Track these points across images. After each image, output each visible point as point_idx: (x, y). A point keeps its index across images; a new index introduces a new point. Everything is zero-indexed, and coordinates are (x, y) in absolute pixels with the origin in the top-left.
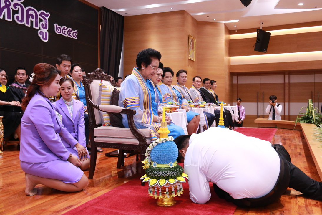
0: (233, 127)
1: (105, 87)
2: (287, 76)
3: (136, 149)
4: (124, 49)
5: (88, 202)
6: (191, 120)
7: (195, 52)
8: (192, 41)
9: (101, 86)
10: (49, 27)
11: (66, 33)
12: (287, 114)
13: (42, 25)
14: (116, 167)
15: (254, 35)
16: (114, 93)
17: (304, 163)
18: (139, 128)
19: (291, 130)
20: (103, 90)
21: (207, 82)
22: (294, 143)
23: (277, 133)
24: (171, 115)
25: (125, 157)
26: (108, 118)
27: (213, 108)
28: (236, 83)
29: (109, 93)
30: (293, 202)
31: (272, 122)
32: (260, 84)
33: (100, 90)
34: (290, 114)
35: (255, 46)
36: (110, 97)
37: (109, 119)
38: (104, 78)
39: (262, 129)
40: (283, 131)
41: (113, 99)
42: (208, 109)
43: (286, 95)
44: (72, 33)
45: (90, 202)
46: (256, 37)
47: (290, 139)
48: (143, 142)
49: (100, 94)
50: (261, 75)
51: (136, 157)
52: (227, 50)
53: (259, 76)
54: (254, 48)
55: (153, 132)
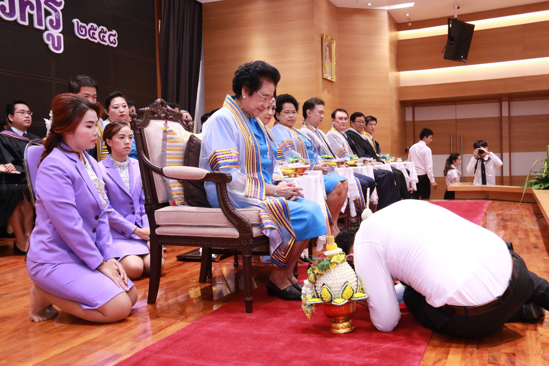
1: (172, 132)
2: (505, 105)
3: (234, 246)
4: (205, 64)
5: (149, 347)
6: (332, 189)
7: (334, 66)
8: (328, 46)
9: (165, 132)
10: (63, 26)
12: (506, 173)
14: (198, 279)
15: (443, 30)
16: (191, 143)
17: (544, 262)
18: (238, 208)
19: (517, 203)
20: (170, 138)
21: (358, 119)
22: (522, 226)
23: (491, 208)
24: (296, 180)
25: (214, 260)
26: (179, 190)
28: (411, 120)
29: (182, 144)
30: (531, 336)
31: (480, 190)
32: (456, 120)
33: (165, 139)
34: (513, 174)
35: (444, 51)
36: (182, 152)
37: (182, 192)
38: (170, 117)
39: (463, 203)
40: (500, 205)
41: (189, 156)
42: (362, 169)
43: (503, 138)
45: (153, 347)
46: (447, 33)
47: (513, 220)
48: (249, 233)
49: (164, 147)
50: (458, 104)
51: (233, 261)
52: (393, 60)
53: (454, 105)
54: (444, 54)
55: (265, 215)
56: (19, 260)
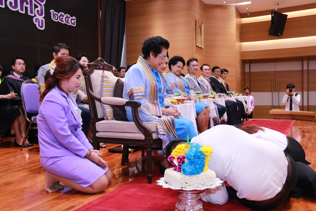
0: (245, 119)
1: (107, 77)
2: (305, 63)
3: (141, 144)
4: (127, 37)
6: (200, 112)
7: (203, 39)
8: (199, 27)
9: (103, 77)
10: (45, 14)
11: (64, 20)
12: (305, 104)
13: (38, 11)
14: (121, 163)
16: (117, 84)
18: (144, 122)
19: (311, 122)
20: (106, 81)
21: (216, 70)
22: (314, 135)
23: (295, 125)
24: (179, 106)
25: (130, 152)
26: (110, 111)
27: (224, 99)
28: (249, 71)
29: (112, 84)
31: (289, 113)
32: (275, 71)
33: (102, 81)
34: (310, 104)
35: (269, 30)
36: (112, 89)
37: (112, 112)
38: (106, 68)
39: (278, 121)
40: (301, 123)
41: (116, 91)
42: (218, 100)
43: (304, 83)
44: (70, 20)
45: (93, 202)
46: (270, 19)
47: (309, 132)
48: (150, 137)
49: (102, 86)
50: (276, 62)
51: (141, 153)
52: (238, 35)
53: (274, 62)
54: (268, 32)
55: (160, 126)
56: (17, 150)
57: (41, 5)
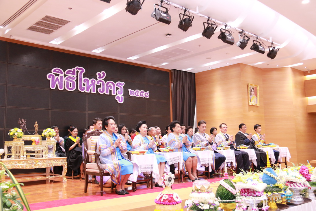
8: (253, 89)
10: (124, 92)
11: (139, 94)
13: (119, 92)
44: (144, 94)
57: (121, 87)
